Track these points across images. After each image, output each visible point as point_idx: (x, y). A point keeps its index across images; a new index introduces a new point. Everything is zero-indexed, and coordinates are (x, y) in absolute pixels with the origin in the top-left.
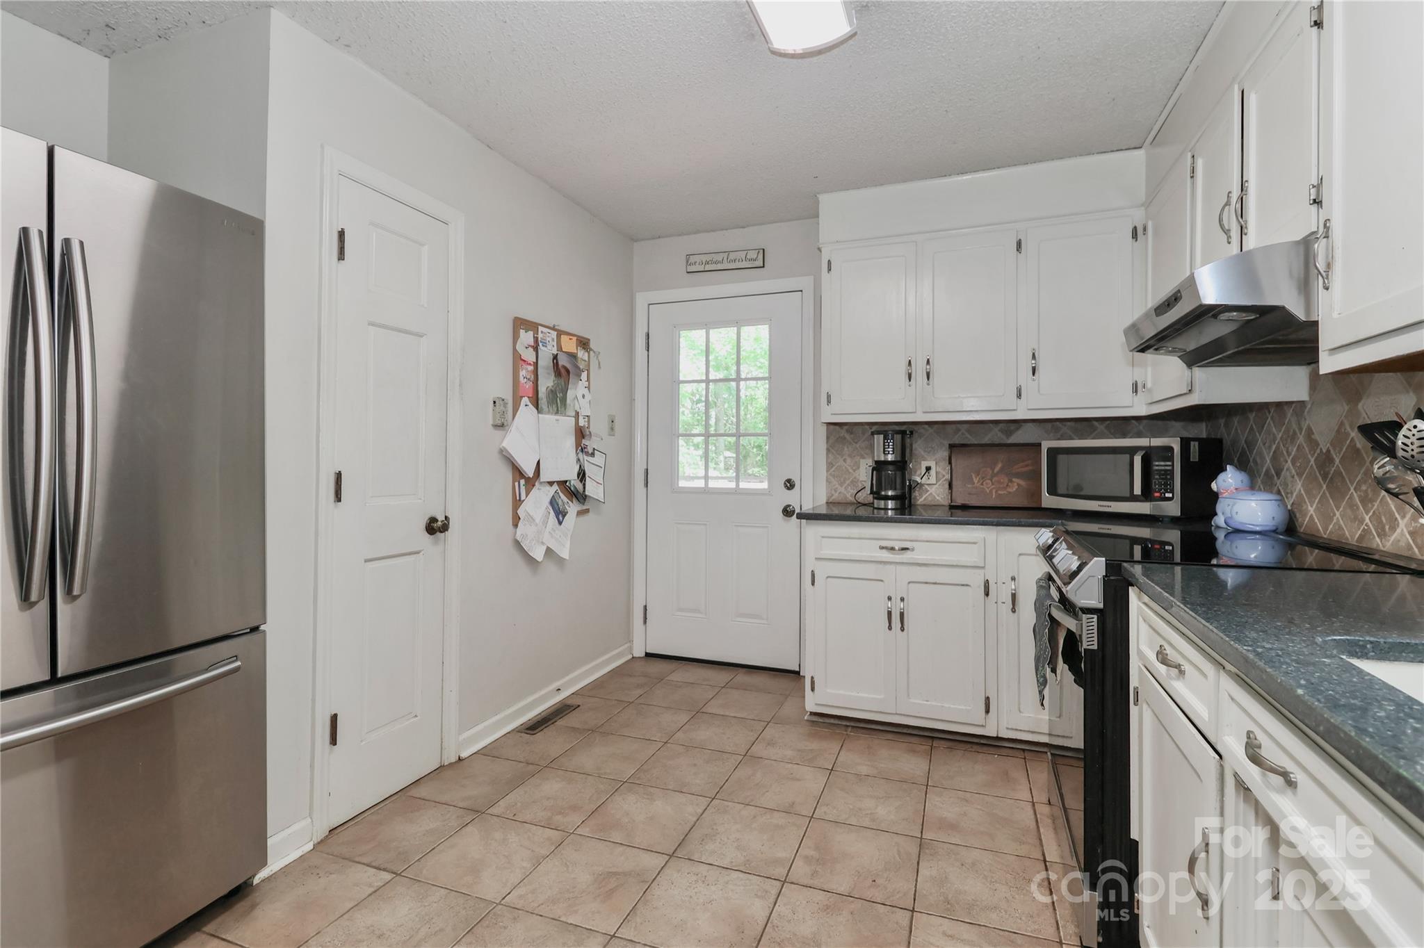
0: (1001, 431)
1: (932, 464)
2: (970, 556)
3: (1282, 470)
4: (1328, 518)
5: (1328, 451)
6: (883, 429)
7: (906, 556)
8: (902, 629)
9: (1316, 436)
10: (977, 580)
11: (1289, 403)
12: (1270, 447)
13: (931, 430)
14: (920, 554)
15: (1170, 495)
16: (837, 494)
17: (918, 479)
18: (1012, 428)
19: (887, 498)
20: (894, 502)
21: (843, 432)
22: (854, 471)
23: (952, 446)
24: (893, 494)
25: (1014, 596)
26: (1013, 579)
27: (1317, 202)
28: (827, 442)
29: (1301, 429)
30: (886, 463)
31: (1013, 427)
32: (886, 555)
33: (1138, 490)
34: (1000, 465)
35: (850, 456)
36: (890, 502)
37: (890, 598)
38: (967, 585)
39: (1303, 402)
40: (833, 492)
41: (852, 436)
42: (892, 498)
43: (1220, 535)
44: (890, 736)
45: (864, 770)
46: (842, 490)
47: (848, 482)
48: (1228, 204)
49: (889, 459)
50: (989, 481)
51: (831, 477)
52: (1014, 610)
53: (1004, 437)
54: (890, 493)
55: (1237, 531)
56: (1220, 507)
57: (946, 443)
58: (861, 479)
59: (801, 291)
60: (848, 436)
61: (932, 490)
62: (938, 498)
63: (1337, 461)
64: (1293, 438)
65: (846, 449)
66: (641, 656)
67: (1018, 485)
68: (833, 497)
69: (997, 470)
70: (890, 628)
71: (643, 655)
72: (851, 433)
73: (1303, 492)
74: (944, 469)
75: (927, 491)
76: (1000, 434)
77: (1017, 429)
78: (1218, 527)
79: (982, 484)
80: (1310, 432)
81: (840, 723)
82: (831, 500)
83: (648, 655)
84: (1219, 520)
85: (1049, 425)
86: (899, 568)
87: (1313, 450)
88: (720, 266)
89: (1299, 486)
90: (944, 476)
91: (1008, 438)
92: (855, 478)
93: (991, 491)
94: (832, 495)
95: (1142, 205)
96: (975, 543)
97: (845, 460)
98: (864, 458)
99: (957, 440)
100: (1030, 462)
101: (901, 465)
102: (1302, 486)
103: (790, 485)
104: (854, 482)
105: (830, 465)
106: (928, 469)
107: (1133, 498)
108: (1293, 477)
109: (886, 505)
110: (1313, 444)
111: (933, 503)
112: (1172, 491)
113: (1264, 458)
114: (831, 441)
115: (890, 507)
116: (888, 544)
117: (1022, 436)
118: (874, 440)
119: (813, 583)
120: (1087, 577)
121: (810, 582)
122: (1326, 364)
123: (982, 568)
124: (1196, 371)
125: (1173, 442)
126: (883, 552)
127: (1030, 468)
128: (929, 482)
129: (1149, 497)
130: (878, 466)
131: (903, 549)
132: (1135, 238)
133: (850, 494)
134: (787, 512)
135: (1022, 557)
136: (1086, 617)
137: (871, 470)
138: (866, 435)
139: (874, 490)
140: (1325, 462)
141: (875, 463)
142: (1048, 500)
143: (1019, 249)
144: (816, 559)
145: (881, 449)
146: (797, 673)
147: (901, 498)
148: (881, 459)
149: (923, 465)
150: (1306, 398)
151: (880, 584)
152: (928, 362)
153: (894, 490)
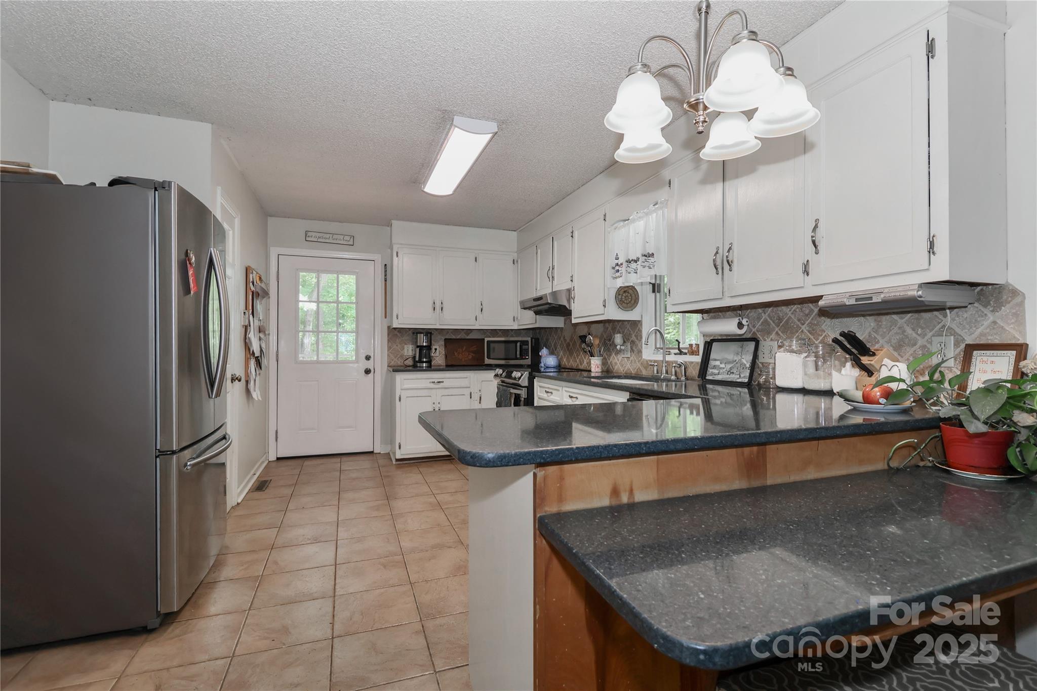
0: (465, 333)
1: (437, 347)
2: (464, 383)
3: (556, 349)
4: (569, 362)
6: (416, 332)
7: (441, 385)
9: (566, 338)
10: (467, 392)
11: (559, 328)
13: (437, 332)
14: (447, 383)
15: (527, 357)
16: (393, 362)
17: (433, 355)
19: (423, 362)
20: (427, 364)
21: (396, 332)
22: (402, 350)
23: (445, 339)
24: (427, 360)
25: (480, 397)
26: (480, 391)
27: (572, 281)
28: (388, 337)
29: (562, 336)
30: (423, 346)
31: (469, 331)
32: (432, 385)
33: (518, 356)
34: (465, 348)
35: (400, 343)
36: (424, 364)
37: (433, 404)
38: (464, 395)
39: (562, 328)
40: (391, 361)
42: (426, 362)
46: (396, 360)
47: (398, 356)
48: (549, 270)
49: (425, 345)
50: (461, 354)
51: (390, 354)
52: (480, 403)
54: (425, 360)
55: (547, 367)
56: (542, 360)
57: (443, 338)
58: (405, 354)
59: (374, 261)
60: (398, 334)
61: (437, 359)
62: (439, 362)
63: (571, 345)
64: (560, 338)
65: (397, 340)
66: (274, 460)
67: (472, 355)
68: (391, 364)
69: (464, 349)
71: (276, 459)
72: (400, 333)
73: (563, 355)
74: (442, 350)
75: (435, 359)
76: (464, 335)
77: (470, 333)
78: (541, 367)
79: (459, 356)
80: (564, 337)
81: (410, 462)
82: (390, 365)
83: (279, 459)
84: (542, 365)
85: (482, 332)
86: (438, 390)
87: (565, 342)
88: (327, 241)
89: (560, 353)
90: (442, 352)
91: (467, 336)
92: (402, 354)
93: (462, 358)
94: (391, 362)
95: (516, 252)
96: (466, 378)
97: (397, 346)
98: (406, 344)
99: (447, 337)
100: (475, 346)
101: (429, 348)
102: (562, 353)
103: (368, 358)
104: (402, 356)
105: (389, 348)
106: (436, 349)
107: (516, 359)
108: (560, 350)
109: (423, 365)
110: (565, 340)
111: (438, 365)
113: (552, 345)
114: (390, 336)
116: (433, 380)
117: (471, 336)
118: (417, 336)
119: (400, 400)
120: (525, 377)
121: (398, 400)
122: (574, 321)
123: (469, 387)
124: (537, 316)
125: (529, 339)
126: (432, 384)
127: (475, 349)
128: (436, 355)
129: (521, 358)
130: (421, 348)
131: (439, 382)
132: (514, 263)
133: (400, 362)
134: (367, 372)
135: (483, 382)
136: (524, 389)
137: (418, 350)
138: (408, 333)
139: (417, 359)
140: (568, 345)
141: (418, 347)
142: (487, 361)
143: (476, 261)
144: (402, 389)
145: (423, 341)
146: (372, 452)
147: (429, 362)
148: (422, 345)
149: (433, 348)
150: (563, 326)
151: (430, 398)
152: (442, 303)
153: (426, 358)
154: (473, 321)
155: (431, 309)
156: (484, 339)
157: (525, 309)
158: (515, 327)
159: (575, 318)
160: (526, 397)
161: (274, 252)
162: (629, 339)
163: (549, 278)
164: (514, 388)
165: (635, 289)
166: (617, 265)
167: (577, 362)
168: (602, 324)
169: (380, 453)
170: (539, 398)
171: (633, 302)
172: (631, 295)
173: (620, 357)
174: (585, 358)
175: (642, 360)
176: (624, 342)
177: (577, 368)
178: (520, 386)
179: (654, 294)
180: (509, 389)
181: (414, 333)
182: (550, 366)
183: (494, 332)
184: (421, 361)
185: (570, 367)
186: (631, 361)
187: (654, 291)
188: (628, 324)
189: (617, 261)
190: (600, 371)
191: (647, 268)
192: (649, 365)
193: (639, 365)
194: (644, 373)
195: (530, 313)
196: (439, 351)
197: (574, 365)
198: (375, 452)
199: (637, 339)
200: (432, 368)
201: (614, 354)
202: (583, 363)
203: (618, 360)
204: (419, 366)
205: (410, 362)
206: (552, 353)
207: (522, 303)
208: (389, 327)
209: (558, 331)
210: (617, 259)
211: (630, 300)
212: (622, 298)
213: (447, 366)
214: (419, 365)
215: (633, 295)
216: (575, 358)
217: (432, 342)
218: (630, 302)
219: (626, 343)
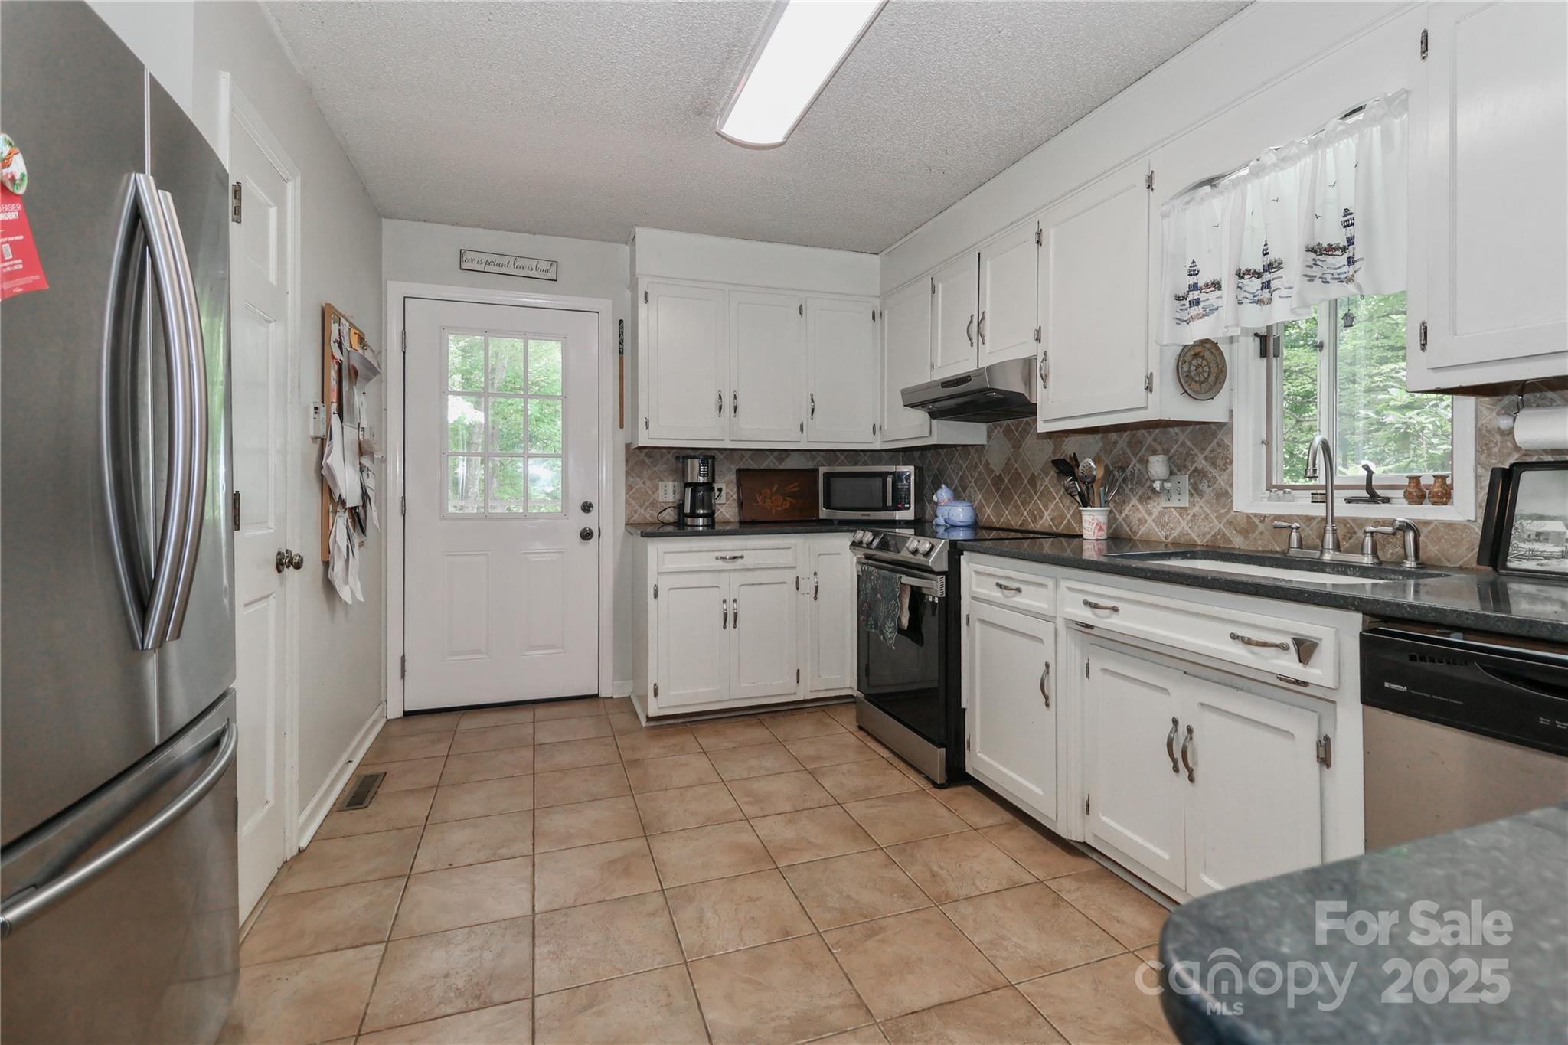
0: (775, 458)
1: (723, 486)
2: (786, 558)
3: (967, 487)
4: (1000, 515)
5: (1000, 475)
6: (682, 456)
7: (739, 563)
8: (735, 627)
9: (992, 466)
10: (789, 577)
11: (973, 446)
12: (958, 473)
13: (724, 455)
14: (749, 560)
15: (908, 506)
16: (636, 516)
17: (714, 501)
18: (783, 456)
19: (699, 517)
20: (705, 519)
21: (642, 456)
22: (653, 493)
23: (739, 471)
24: (705, 512)
25: (817, 587)
26: (815, 574)
27: (1038, 339)
28: (626, 465)
29: (981, 462)
30: (698, 484)
32: (721, 564)
33: (889, 503)
34: (776, 487)
35: (649, 478)
36: (701, 520)
37: (724, 601)
38: (784, 583)
39: (983, 445)
40: (633, 514)
41: (651, 459)
42: (703, 517)
43: (941, 530)
44: (723, 721)
45: (727, 745)
46: (642, 511)
47: (647, 504)
48: (971, 322)
49: (701, 481)
50: (769, 500)
51: (631, 500)
52: (816, 598)
53: (777, 464)
54: (701, 512)
55: (953, 526)
56: (939, 512)
57: (734, 468)
58: (660, 500)
59: (598, 313)
60: (647, 461)
61: (724, 509)
62: (727, 516)
63: (1006, 481)
64: (976, 466)
65: (645, 472)
66: (399, 716)
67: (791, 502)
68: (634, 518)
69: (774, 490)
70: (725, 627)
71: (401, 714)
72: (651, 457)
73: (982, 500)
74: (732, 490)
75: (720, 510)
76: (774, 462)
77: (787, 457)
78: (938, 525)
79: (764, 502)
80: (987, 463)
81: (676, 721)
82: (630, 521)
83: (407, 714)
84: (941, 521)
86: (732, 574)
87: (989, 476)
88: (504, 270)
89: (979, 497)
90: (732, 496)
91: (780, 464)
92: (654, 499)
93: (772, 508)
94: (633, 516)
95: (879, 297)
96: (790, 548)
97: (644, 483)
98: (663, 481)
99: (742, 465)
100: (796, 484)
101: (709, 487)
102: (982, 497)
103: (587, 508)
104: (653, 504)
105: (629, 487)
106: (720, 490)
107: (885, 508)
108: (975, 491)
109: (698, 522)
110: (990, 471)
111: (723, 520)
112: (909, 503)
113: (953, 480)
114: (630, 465)
115: (701, 524)
116: (723, 554)
117: (789, 464)
118: (685, 464)
119: (656, 596)
120: (940, 552)
121: (653, 596)
122: (1042, 427)
123: (795, 567)
124: (935, 422)
125: (911, 469)
126: (720, 561)
127: (797, 489)
128: (720, 502)
129: (896, 508)
130: (695, 486)
131: (735, 558)
132: (874, 319)
133: (649, 515)
134: (586, 535)
135: (821, 556)
136: (939, 577)
137: (689, 491)
138: (665, 459)
139: (687, 510)
140: (998, 481)
141: (687, 485)
142: (824, 513)
143: (801, 313)
144: (659, 573)
145: (696, 472)
146: (597, 696)
147: (710, 515)
148: (695, 481)
149: (716, 486)
150: (985, 443)
151: (717, 589)
152: (735, 397)
153: (703, 509)
154: (795, 434)
155: (714, 409)
156: (818, 470)
157: (912, 406)
158: (878, 446)
159: (1046, 421)
160: (944, 595)
161: (395, 290)
162: (1185, 466)
163: (970, 339)
164: (909, 575)
165: (1218, 349)
166: (1195, 287)
167: (1022, 515)
168: (1098, 437)
169: (611, 698)
170: (974, 598)
171: (1212, 378)
172: (1208, 365)
173: (1156, 506)
174: (1046, 507)
175: (1232, 514)
176: (1172, 473)
177: (1023, 529)
178: (928, 570)
179: (1265, 359)
180: (898, 575)
181: (677, 458)
182: (964, 529)
183: (832, 455)
184: (694, 515)
185: (1004, 526)
186: (1194, 516)
187: (1264, 353)
188: (1183, 431)
189: (1193, 280)
190: (1105, 537)
191: (1318, 282)
192: (1249, 524)
193: (1218, 525)
194: (1238, 543)
195: (920, 416)
196: (727, 494)
197: (1015, 522)
198: (603, 694)
199: (1214, 464)
200: (718, 527)
201: (1134, 501)
202: (1041, 517)
203: (1150, 514)
204: (689, 524)
205: (670, 515)
206: (957, 497)
207: (904, 393)
208: (628, 446)
209: (969, 453)
210: (1193, 272)
211: (1206, 375)
212: (1189, 371)
213: (742, 523)
214: (689, 521)
215: (1213, 365)
216: (1016, 506)
217: (716, 477)
218: (1206, 379)
219: (1176, 474)
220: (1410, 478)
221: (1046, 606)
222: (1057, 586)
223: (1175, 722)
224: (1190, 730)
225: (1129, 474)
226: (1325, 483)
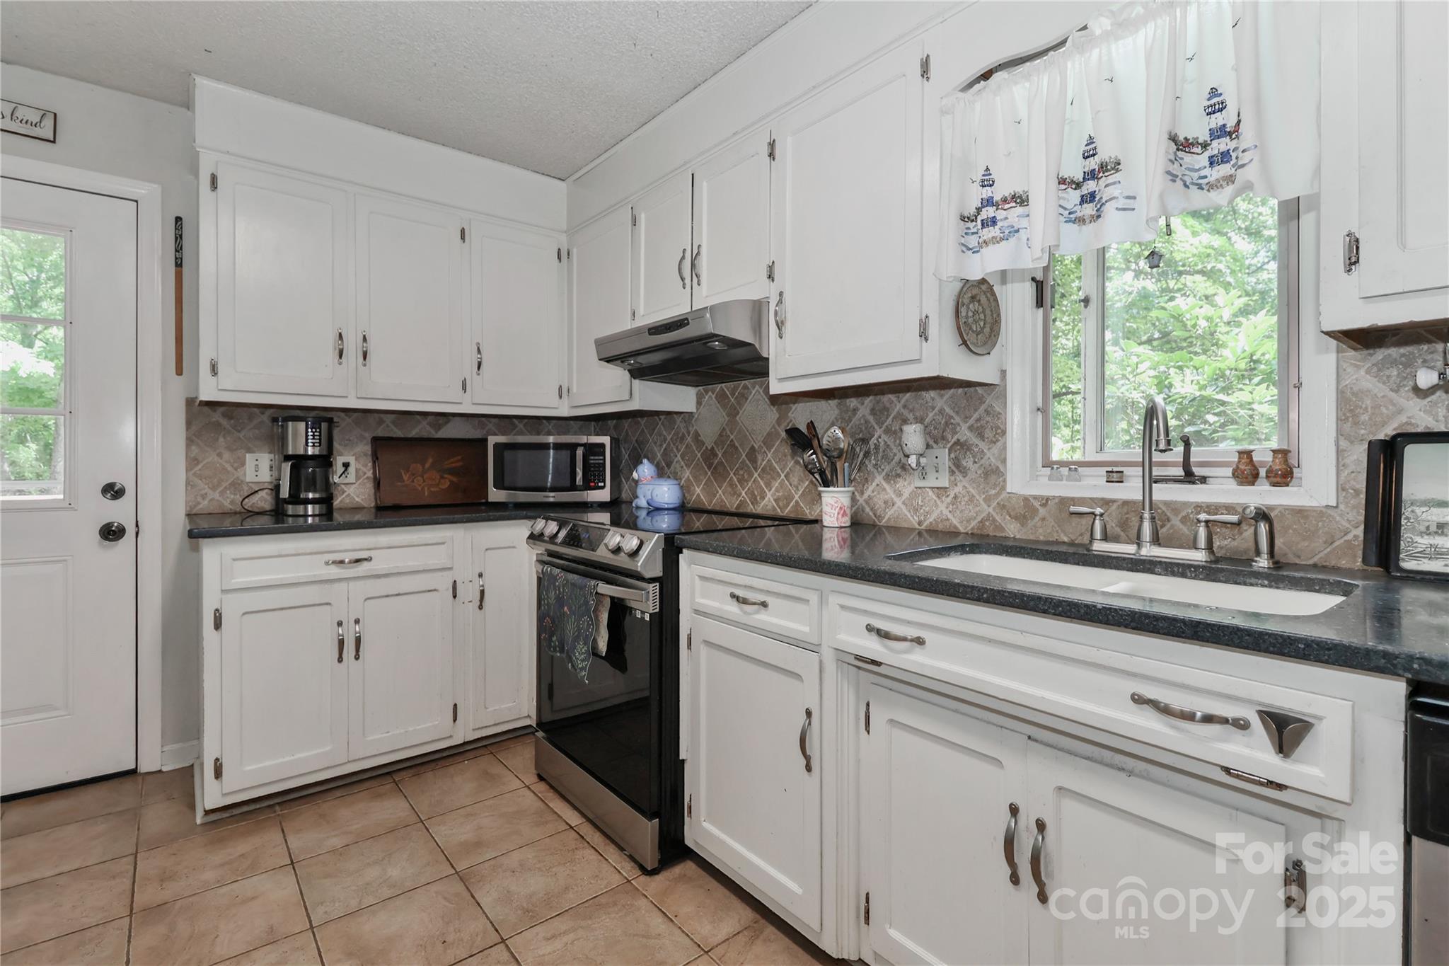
0: (429, 424)
1: (351, 460)
2: (436, 557)
3: (672, 462)
5: (713, 448)
6: (283, 415)
7: (364, 568)
8: (357, 657)
9: (702, 438)
10: (444, 582)
11: (679, 413)
12: (661, 445)
13: (348, 420)
14: (381, 562)
15: (602, 484)
16: (206, 502)
17: (336, 479)
18: (441, 422)
19: (307, 502)
20: (317, 506)
21: (217, 416)
22: (236, 469)
23: (376, 441)
24: (317, 496)
25: (482, 592)
26: (481, 575)
27: (771, 277)
28: (187, 430)
29: (689, 433)
30: (305, 457)
31: (441, 420)
32: (335, 571)
33: (579, 481)
34: (430, 460)
35: (229, 449)
36: (310, 507)
37: (340, 624)
38: (435, 590)
39: (691, 413)
40: (199, 499)
41: (232, 421)
42: (313, 502)
43: (643, 514)
44: (338, 793)
45: (336, 842)
46: (216, 495)
47: (225, 484)
48: (683, 258)
49: (310, 453)
50: (419, 478)
51: (196, 479)
52: (481, 607)
53: (433, 432)
54: (311, 496)
55: (658, 509)
56: (640, 492)
57: (369, 436)
58: (248, 480)
59: (137, 201)
60: (224, 422)
61: (351, 491)
62: (357, 499)
63: (720, 455)
64: (683, 438)
65: (221, 439)
67: (450, 481)
68: (201, 506)
69: (427, 466)
70: (340, 660)
72: (230, 418)
73: (691, 478)
74: (365, 466)
75: (344, 492)
76: (428, 428)
77: (447, 423)
78: (638, 508)
79: (413, 481)
80: (697, 435)
81: (258, 806)
82: (194, 511)
84: (642, 502)
85: (476, 421)
86: (352, 584)
87: (699, 448)
89: (687, 474)
90: (365, 474)
91: (437, 431)
92: (238, 478)
93: (423, 489)
94: (199, 503)
95: (567, 230)
96: (443, 543)
97: (220, 455)
98: (253, 452)
99: (381, 432)
100: (459, 457)
101: (325, 460)
102: (691, 473)
103: (113, 493)
104: (236, 485)
105: (192, 462)
106: (346, 465)
107: (573, 487)
108: (682, 467)
109: (306, 510)
110: (700, 443)
111: (350, 506)
112: (604, 481)
113: (656, 454)
114: (194, 427)
115: (310, 513)
116: (338, 557)
117: (451, 431)
118: (284, 428)
119: (218, 625)
120: (653, 551)
121: (211, 627)
122: (776, 388)
123: (450, 569)
124: (636, 382)
125: (606, 440)
126: (333, 567)
127: (461, 464)
128: (346, 481)
129: (588, 486)
130: (298, 462)
131: (358, 561)
132: (559, 258)
133: (229, 501)
134: (111, 533)
135: (489, 551)
136: (651, 585)
137: (287, 467)
138: (255, 422)
139: (285, 493)
140: (709, 455)
141: (287, 458)
142: (495, 495)
143: (463, 238)
144: (224, 591)
145: (302, 440)
146: (133, 772)
147: (326, 501)
148: (301, 452)
149: (339, 461)
150: (694, 410)
151: (328, 607)
152: (365, 339)
153: (315, 491)
154: (455, 393)
155: (332, 355)
156: (486, 440)
157: (609, 360)
158: (564, 412)
159: (781, 380)
160: (657, 610)
162: (943, 438)
163: (683, 279)
164: (609, 582)
165: (994, 294)
166: (989, 202)
167: (740, 495)
168: (833, 403)
169: (160, 771)
170: (697, 612)
171: (987, 330)
172: (984, 312)
173: (907, 486)
174: (769, 485)
175: (1004, 495)
176: (928, 446)
177: (741, 511)
178: (638, 577)
179: (1041, 310)
180: (593, 582)
181: (275, 420)
182: (671, 512)
183: (506, 422)
184: (295, 499)
185: (718, 508)
186: (955, 497)
187: (1040, 303)
188: (942, 396)
189: (987, 193)
190: (848, 524)
192: (1027, 509)
193: (987, 509)
194: (1013, 530)
195: (618, 375)
196: (357, 471)
197: (731, 504)
198: (143, 768)
199: (981, 436)
200: (338, 517)
201: (879, 479)
202: (763, 498)
203: (899, 494)
204: (290, 512)
205: (263, 501)
206: (661, 473)
207: (600, 343)
208: (190, 402)
209: (675, 422)
210: (987, 182)
211: (982, 324)
212: (967, 317)
213: (380, 509)
214: (290, 509)
215: (988, 312)
216: (731, 485)
217: (336, 445)
218: (982, 329)
219: (932, 448)
220: (1240, 453)
221: (807, 629)
222: (822, 601)
223: (1014, 810)
224: (1041, 826)
225: (872, 447)
226: (1141, 460)
